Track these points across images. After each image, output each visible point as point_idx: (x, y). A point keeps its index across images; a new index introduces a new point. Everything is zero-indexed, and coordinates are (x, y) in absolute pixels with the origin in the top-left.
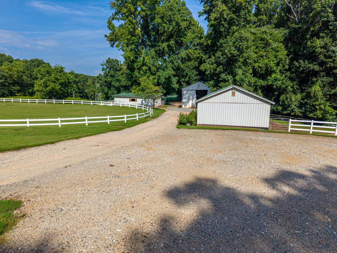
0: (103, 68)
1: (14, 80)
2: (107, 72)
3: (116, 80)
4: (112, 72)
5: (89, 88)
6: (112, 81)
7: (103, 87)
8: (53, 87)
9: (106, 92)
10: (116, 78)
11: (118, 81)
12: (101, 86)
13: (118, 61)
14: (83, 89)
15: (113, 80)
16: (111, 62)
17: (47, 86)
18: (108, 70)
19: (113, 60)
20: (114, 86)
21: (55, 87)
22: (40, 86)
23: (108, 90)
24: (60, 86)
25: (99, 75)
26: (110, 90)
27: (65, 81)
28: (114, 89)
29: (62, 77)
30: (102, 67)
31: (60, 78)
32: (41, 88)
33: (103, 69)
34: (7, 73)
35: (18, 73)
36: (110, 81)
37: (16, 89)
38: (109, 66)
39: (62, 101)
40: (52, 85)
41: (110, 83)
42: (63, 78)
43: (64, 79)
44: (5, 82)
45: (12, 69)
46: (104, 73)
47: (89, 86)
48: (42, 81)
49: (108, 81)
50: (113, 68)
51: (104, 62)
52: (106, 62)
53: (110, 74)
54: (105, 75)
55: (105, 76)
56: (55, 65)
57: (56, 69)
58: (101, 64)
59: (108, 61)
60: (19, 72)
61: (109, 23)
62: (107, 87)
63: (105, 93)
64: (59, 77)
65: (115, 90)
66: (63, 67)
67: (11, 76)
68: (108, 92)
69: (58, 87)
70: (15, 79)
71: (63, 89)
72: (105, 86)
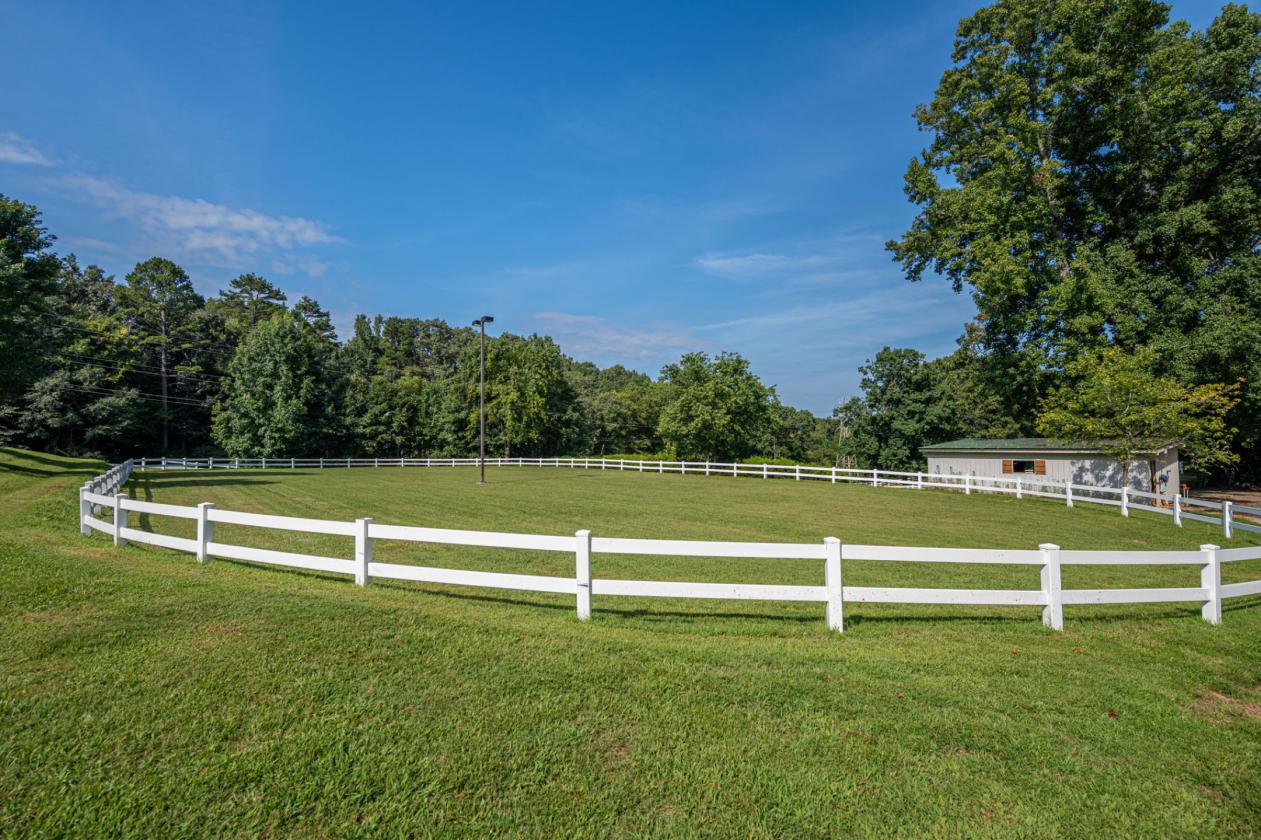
0: (864, 380)
1: (641, 424)
2: (878, 391)
3: (908, 414)
4: (895, 391)
5: (817, 449)
6: (893, 418)
7: (863, 436)
8: (707, 420)
9: (872, 452)
10: (909, 408)
11: (913, 417)
12: (856, 433)
13: (915, 355)
14: (803, 449)
15: (896, 414)
16: (892, 359)
17: (690, 418)
18: (880, 384)
19: (897, 352)
20: (902, 435)
21: (713, 419)
22: (674, 419)
23: (880, 447)
24: (728, 417)
25: (853, 400)
26: (887, 446)
27: (747, 404)
28: (900, 443)
29: (739, 389)
30: (861, 376)
31: (731, 391)
32: (674, 426)
33: (865, 383)
34: (628, 407)
35: (651, 407)
36: (887, 419)
37: (642, 446)
38: (886, 372)
39: (732, 468)
40: (702, 412)
41: (888, 425)
42: (741, 391)
43: (744, 393)
44: (621, 428)
45: (638, 399)
46: (867, 393)
47: (819, 442)
48: (678, 403)
49: (882, 419)
50: (900, 376)
51: (868, 361)
52: (875, 360)
53: (888, 396)
54: (870, 401)
55: (872, 403)
56: (720, 355)
57: (722, 367)
58: (861, 370)
59: (883, 356)
60: (653, 404)
61: (914, 175)
62: (877, 436)
63: (869, 455)
64: (727, 389)
65: (904, 444)
66: (743, 358)
67: (634, 415)
68: (878, 454)
69: (722, 420)
70: (643, 422)
71: (737, 427)
72: (869, 433)
